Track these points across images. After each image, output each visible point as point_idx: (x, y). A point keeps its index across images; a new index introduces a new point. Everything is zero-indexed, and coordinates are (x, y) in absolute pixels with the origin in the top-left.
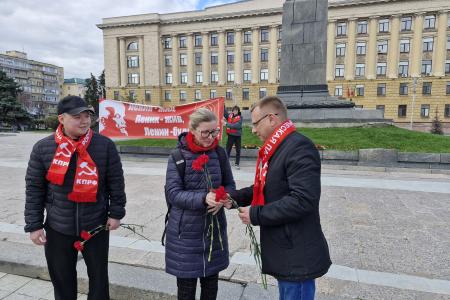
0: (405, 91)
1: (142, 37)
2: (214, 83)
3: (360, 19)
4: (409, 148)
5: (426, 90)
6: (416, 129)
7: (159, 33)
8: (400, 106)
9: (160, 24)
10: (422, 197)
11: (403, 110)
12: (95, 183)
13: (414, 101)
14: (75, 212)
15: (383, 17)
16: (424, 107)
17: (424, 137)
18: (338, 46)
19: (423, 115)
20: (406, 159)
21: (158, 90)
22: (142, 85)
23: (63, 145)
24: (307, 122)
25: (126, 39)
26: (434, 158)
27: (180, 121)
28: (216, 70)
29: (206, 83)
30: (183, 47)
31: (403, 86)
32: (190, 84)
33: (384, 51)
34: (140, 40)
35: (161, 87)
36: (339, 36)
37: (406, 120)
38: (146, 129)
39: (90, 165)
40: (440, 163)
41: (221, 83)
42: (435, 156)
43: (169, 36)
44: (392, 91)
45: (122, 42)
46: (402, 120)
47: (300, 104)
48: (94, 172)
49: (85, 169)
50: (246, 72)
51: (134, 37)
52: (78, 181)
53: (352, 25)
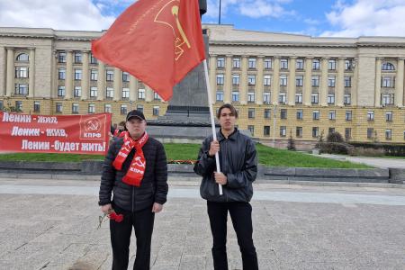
0: (269, 115)
1: (34, 50)
2: (108, 98)
3: (235, 57)
4: (272, 162)
5: (283, 115)
6: (277, 146)
7: (53, 47)
8: (265, 127)
9: (55, 39)
10: (284, 206)
11: (267, 129)
12: (142, 172)
13: (275, 123)
14: (131, 193)
15: (251, 57)
16: (282, 128)
17: (283, 153)
18: (219, 76)
19: (281, 134)
20: (271, 172)
21: (48, 102)
22: (30, 95)
23: (127, 143)
24: (193, 139)
25: (15, 49)
26: (290, 171)
27: (63, 133)
28: (112, 87)
29: (100, 98)
30: (77, 62)
31: (267, 112)
32: (84, 97)
33: (253, 83)
34: (32, 53)
35: (51, 99)
36: (219, 68)
37: (270, 138)
38: (25, 142)
39: (141, 159)
40: (295, 176)
41: (116, 98)
42: (292, 169)
43: (63, 51)
44: (259, 114)
45: (10, 52)
46: (267, 138)
47: (186, 122)
48: (143, 165)
49: (138, 162)
50: (140, 90)
51: (26, 49)
52: (131, 169)
53: (229, 60)
